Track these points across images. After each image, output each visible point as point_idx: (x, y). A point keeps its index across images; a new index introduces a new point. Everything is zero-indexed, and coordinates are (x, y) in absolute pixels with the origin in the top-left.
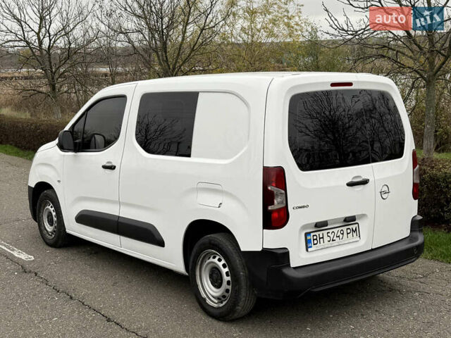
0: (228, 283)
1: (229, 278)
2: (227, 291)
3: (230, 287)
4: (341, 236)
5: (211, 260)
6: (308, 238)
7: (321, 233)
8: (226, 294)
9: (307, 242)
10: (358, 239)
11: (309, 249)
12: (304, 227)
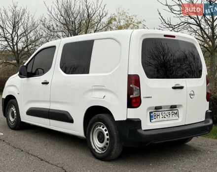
0: (108, 139)
1: (108, 137)
2: (107, 144)
3: (108, 142)
4: (169, 116)
5: (99, 128)
6: (151, 115)
7: (158, 113)
8: (106, 146)
9: (151, 117)
10: (178, 118)
11: (152, 121)
12: (149, 109)
